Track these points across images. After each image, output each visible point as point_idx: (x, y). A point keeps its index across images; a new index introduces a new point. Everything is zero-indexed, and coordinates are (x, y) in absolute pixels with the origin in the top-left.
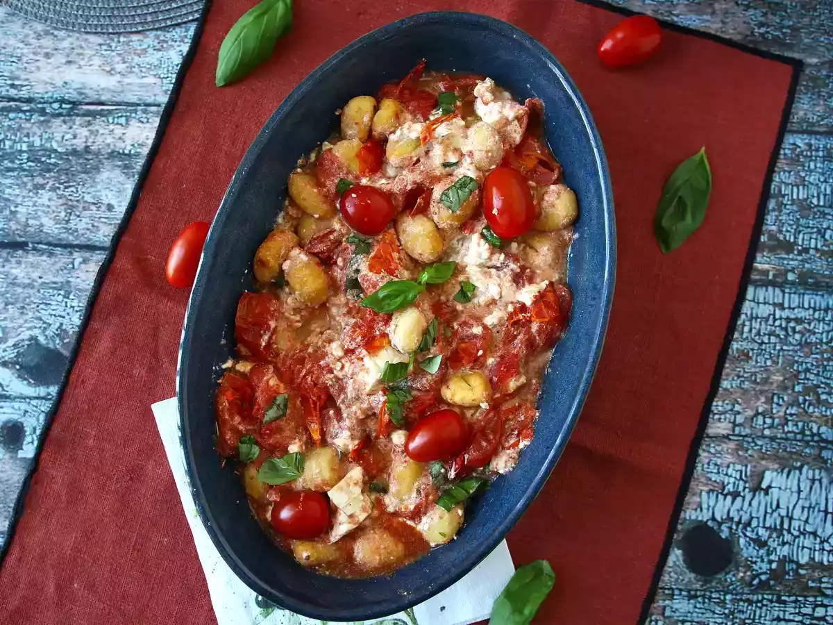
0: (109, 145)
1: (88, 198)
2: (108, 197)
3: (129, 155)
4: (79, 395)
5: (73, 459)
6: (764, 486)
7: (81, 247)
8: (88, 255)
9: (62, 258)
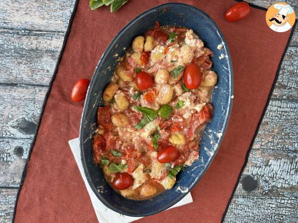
0: (45, 47)
1: (39, 67)
2: (47, 67)
3: (53, 51)
4: (42, 138)
5: (42, 159)
6: (269, 164)
7: (38, 86)
8: (41, 88)
9: (31, 89)
